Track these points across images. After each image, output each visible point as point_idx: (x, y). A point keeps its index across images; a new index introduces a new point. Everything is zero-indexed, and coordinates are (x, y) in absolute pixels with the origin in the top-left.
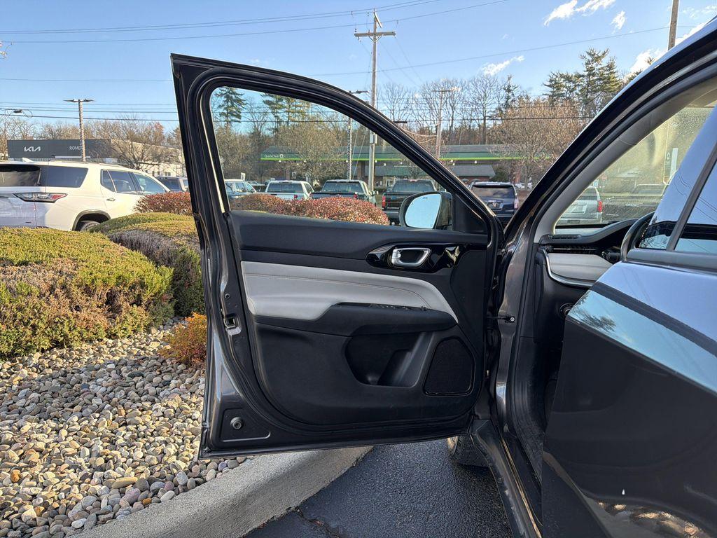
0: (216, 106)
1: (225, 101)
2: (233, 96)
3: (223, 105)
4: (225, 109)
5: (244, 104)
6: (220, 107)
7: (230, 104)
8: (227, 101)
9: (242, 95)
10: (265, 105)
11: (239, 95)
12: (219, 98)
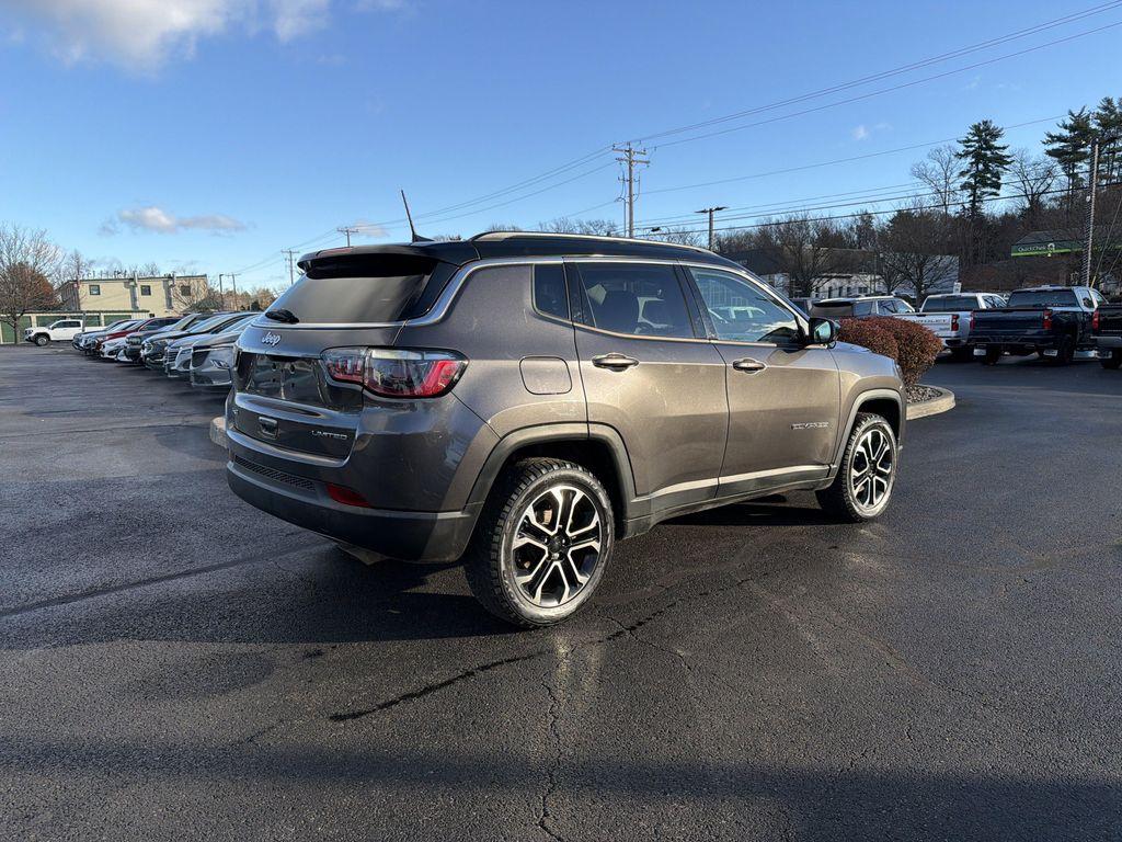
0: (956, 174)
1: (972, 163)
2: (988, 152)
3: (968, 171)
4: (972, 176)
5: (1009, 163)
6: (962, 174)
7: (981, 166)
8: (977, 163)
9: (1004, 148)
10: (1049, 158)
11: (999, 148)
12: (963, 160)
